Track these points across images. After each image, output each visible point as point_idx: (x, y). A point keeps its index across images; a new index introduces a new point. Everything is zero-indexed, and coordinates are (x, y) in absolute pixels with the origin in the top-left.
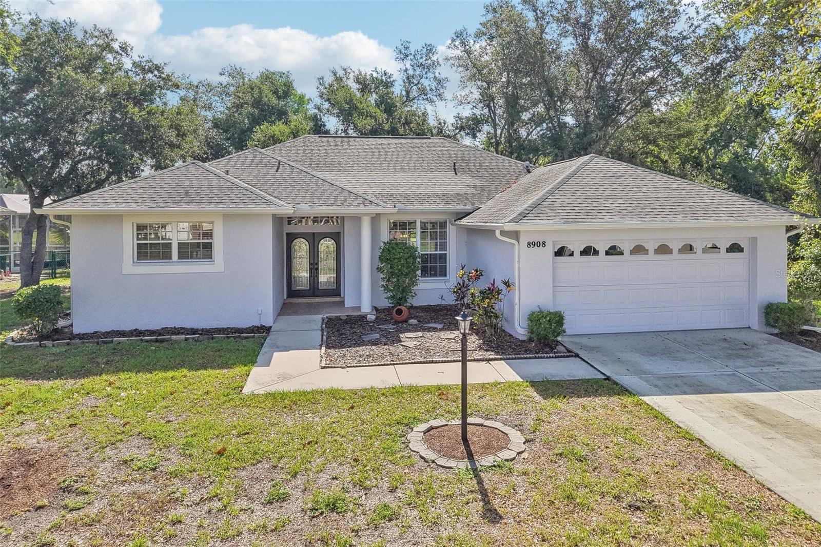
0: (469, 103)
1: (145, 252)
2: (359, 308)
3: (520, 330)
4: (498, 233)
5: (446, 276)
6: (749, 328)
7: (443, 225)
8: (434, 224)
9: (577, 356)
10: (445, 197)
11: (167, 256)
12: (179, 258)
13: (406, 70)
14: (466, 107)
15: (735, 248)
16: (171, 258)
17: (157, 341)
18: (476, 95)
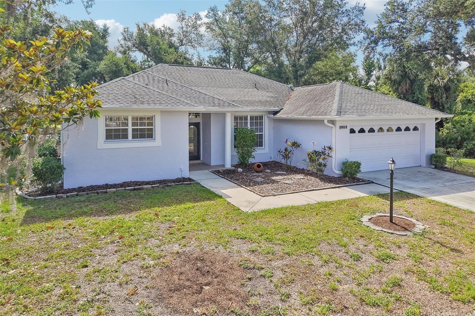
0: (215, 49)
1: (111, 135)
2: (223, 166)
3: (337, 172)
4: (326, 122)
5: (262, 146)
6: (421, 166)
7: (261, 118)
8: (257, 118)
9: (373, 182)
10: (261, 103)
11: (125, 137)
12: (132, 138)
13: (182, 28)
14: (213, 52)
15: (416, 129)
16: (127, 138)
17: (135, 189)
18: (219, 45)
